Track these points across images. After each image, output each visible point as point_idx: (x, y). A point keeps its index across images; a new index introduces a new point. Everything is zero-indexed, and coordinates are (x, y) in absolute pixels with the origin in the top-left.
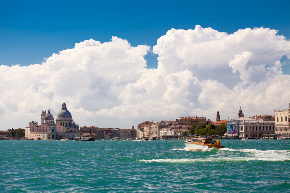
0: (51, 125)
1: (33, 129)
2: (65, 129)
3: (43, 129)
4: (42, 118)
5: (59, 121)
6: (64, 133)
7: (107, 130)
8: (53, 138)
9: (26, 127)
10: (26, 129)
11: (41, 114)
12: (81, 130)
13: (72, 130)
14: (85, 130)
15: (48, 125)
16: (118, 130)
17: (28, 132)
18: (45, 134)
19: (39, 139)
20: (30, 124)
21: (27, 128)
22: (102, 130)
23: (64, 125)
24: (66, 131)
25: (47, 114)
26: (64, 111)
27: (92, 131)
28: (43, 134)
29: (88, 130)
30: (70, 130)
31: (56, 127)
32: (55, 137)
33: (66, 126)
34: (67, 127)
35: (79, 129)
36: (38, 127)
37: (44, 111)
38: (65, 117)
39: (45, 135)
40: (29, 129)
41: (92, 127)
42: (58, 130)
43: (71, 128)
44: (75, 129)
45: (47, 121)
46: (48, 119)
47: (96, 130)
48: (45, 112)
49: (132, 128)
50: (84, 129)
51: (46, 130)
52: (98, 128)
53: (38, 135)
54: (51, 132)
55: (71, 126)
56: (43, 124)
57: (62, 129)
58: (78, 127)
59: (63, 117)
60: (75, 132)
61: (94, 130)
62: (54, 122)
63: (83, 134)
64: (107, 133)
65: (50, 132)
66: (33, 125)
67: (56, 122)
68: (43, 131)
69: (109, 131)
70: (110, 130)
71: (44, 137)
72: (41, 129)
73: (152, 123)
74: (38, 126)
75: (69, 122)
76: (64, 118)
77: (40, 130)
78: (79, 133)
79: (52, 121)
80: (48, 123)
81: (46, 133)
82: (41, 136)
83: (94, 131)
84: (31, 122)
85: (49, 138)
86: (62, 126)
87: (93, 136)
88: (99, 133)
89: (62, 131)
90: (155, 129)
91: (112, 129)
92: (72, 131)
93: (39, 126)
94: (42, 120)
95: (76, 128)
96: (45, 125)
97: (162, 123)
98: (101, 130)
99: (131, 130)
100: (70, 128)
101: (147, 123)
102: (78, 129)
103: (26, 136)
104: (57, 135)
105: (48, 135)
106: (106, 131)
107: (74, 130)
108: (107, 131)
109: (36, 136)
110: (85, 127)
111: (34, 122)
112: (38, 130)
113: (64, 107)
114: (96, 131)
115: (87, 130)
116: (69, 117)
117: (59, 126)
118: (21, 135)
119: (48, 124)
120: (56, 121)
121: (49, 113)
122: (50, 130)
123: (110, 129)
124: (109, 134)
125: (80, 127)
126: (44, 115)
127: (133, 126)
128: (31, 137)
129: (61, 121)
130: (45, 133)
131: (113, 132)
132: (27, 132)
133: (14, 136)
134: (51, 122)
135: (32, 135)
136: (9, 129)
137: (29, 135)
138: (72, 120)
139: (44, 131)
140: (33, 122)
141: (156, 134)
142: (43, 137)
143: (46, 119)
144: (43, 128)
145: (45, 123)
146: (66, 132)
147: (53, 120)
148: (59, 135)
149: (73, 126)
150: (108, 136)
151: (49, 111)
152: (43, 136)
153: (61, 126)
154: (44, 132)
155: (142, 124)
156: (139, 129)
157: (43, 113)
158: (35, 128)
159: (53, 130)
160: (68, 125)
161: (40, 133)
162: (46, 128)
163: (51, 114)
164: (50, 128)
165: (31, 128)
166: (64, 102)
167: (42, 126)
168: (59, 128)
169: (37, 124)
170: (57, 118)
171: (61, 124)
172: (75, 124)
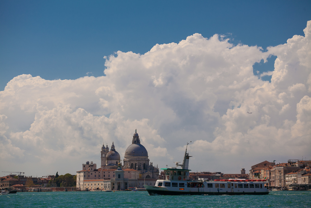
0: (116, 168)
1: (89, 174)
2: (137, 174)
3: (104, 174)
4: (102, 157)
5: (129, 161)
6: (136, 180)
7: (202, 175)
8: (119, 188)
9: (77, 172)
10: (78, 174)
11: (101, 150)
12: (162, 175)
13: (148, 175)
15: (111, 168)
16: (220, 175)
17: (81, 180)
19: (98, 189)
20: (84, 166)
21: (79, 172)
24: (140, 177)
25: (110, 150)
26: (135, 145)
28: (104, 182)
30: (146, 175)
31: (124, 172)
32: (122, 186)
33: (139, 169)
34: (140, 171)
35: (160, 174)
36: (96, 172)
37: (105, 147)
38: (137, 156)
39: (107, 183)
40: (82, 174)
42: (126, 175)
43: (147, 173)
44: (153, 174)
45: (110, 162)
46: (111, 159)
48: (108, 148)
49: (242, 173)
51: (109, 176)
53: (97, 184)
54: (116, 179)
55: (146, 169)
56: (103, 166)
57: (133, 174)
58: (158, 171)
59: (134, 155)
60: (153, 178)
62: (120, 164)
65: (114, 179)
66: (88, 169)
67: (124, 163)
68: (104, 178)
71: (105, 187)
72: (101, 174)
73: (273, 164)
74: (96, 170)
75: (144, 164)
76: (136, 157)
77: (99, 176)
79: (118, 161)
80: (111, 165)
81: (108, 180)
82: (100, 185)
84: (85, 163)
85: (113, 188)
86: (134, 170)
89: (133, 178)
90: (278, 174)
91: (210, 173)
92: (148, 176)
93: (97, 170)
94: (102, 160)
95: (155, 172)
96: (107, 169)
97: (289, 165)
98: (193, 175)
99: (239, 175)
100: (146, 172)
101: (265, 165)
102: (158, 175)
103: (78, 186)
104: (126, 184)
105: (111, 183)
107: (151, 175)
109: (93, 185)
111: (90, 163)
112: (95, 176)
113: (136, 140)
116: (144, 156)
117: (128, 170)
118: (70, 185)
120: (124, 161)
121: (113, 149)
122: (114, 176)
123: (207, 173)
125: (160, 171)
126: (105, 153)
127: (243, 170)
128: (85, 186)
129: (132, 162)
130: (106, 180)
132: (79, 179)
133: (59, 185)
134: (116, 164)
135: (87, 184)
136: (51, 175)
137: (82, 183)
138: (148, 160)
139: (106, 177)
140: (88, 163)
141: (280, 181)
142: (103, 187)
143: (109, 158)
144: (104, 173)
145: (106, 165)
146: (139, 180)
147: (119, 159)
148: (129, 183)
149: (150, 169)
151: (113, 146)
152: (103, 185)
153: (132, 169)
154: (105, 179)
155: (257, 166)
156: (252, 173)
157: (104, 149)
158: (91, 172)
159: (119, 176)
160: (143, 168)
161: (99, 180)
162: (109, 172)
163: (116, 150)
164: (114, 172)
165: (85, 173)
166: (136, 132)
167: (101, 170)
168: (129, 172)
169: (94, 166)
170: (125, 157)
171: (132, 166)
172: (154, 166)
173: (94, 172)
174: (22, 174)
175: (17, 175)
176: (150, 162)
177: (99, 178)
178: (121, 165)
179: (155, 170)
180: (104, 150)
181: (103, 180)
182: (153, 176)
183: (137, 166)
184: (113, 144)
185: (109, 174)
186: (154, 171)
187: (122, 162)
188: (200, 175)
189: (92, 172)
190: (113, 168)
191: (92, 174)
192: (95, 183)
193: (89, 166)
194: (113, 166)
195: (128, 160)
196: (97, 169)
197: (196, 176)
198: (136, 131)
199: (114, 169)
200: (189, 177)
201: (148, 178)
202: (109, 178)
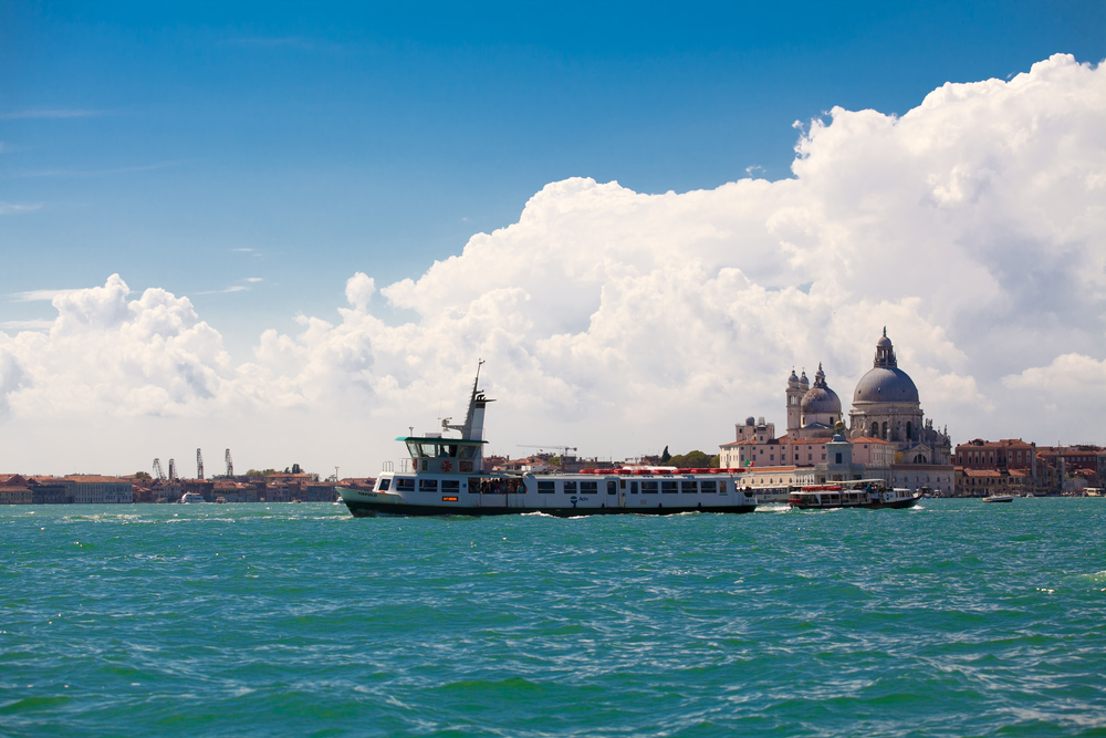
0: (831, 436)
1: (754, 452)
2: (890, 452)
3: (796, 452)
4: (789, 405)
5: (865, 416)
6: (885, 469)
7: (1073, 453)
9: (721, 447)
10: (723, 454)
11: (788, 386)
12: (961, 454)
13: (920, 456)
14: (978, 454)
15: (815, 436)
18: (804, 473)
20: (740, 430)
21: (728, 447)
22: (1053, 456)
23: (884, 433)
24: (897, 459)
25: (811, 386)
26: (884, 372)
27: (1010, 460)
28: (797, 473)
29: (991, 454)
30: (913, 454)
31: (851, 445)
33: (895, 438)
34: (897, 443)
35: (953, 452)
36: (775, 446)
37: (799, 376)
38: (888, 400)
39: (806, 477)
40: (735, 452)
41: (1010, 442)
42: (858, 455)
43: (917, 448)
44: (933, 452)
45: (813, 417)
46: (816, 411)
47: (1028, 453)
48: (805, 380)
50: (973, 451)
51: (810, 457)
52: (1033, 444)
53: (777, 478)
54: (828, 466)
55: (916, 439)
56: (794, 429)
57: (876, 451)
58: (947, 442)
59: (880, 400)
60: (935, 464)
61: (1019, 453)
62: (840, 424)
63: (968, 471)
64: (1077, 467)
65: (825, 465)
66: (752, 437)
67: (852, 420)
68: (797, 462)
69: (1085, 459)
70: (1087, 456)
72: (788, 452)
74: (773, 442)
75: (909, 423)
76: (885, 405)
77: (783, 457)
78: (951, 469)
79: (835, 416)
80: (816, 427)
81: (808, 469)
82: (786, 481)
83: (1019, 460)
84: (744, 423)
86: (879, 440)
87: (1012, 480)
88: (1040, 466)
89: (877, 463)
91: (1097, 449)
92: (920, 458)
93: (776, 442)
94: (790, 413)
95: (940, 446)
96: (805, 437)
98: (1049, 453)
100: (914, 445)
102: (949, 453)
105: (817, 476)
106: (1069, 457)
107: (928, 456)
108: (1073, 459)
109: (765, 483)
110: (979, 442)
111: (756, 423)
112: (772, 457)
113: (886, 356)
114: (1028, 460)
115: (987, 453)
116: (907, 400)
117: (862, 439)
119: (817, 431)
120: (853, 417)
121: (821, 382)
122: (824, 457)
123: (1086, 448)
124: (1086, 472)
125: (954, 445)
126: (799, 394)
129: (874, 419)
130: (803, 469)
131: (1102, 463)
134: (829, 423)
136: (650, 454)
138: (920, 414)
139: (800, 462)
140: (750, 422)
143: (810, 408)
144: (797, 448)
145: (803, 426)
146: (893, 467)
147: (840, 413)
148: (867, 476)
149: (927, 439)
150: (1078, 481)
151: (821, 375)
152: (794, 483)
153: (875, 439)
154: (798, 466)
157: (795, 384)
158: (759, 448)
159: (839, 458)
160: (905, 435)
161: (782, 469)
162: (810, 448)
163: (829, 386)
164: (823, 447)
165: (742, 448)
166: (885, 336)
167: (789, 441)
168: (866, 447)
169: (768, 431)
170: (854, 405)
171: (874, 431)
172: (935, 428)
173: (769, 446)
174: (571, 453)
175: (558, 455)
176: (924, 417)
177: (783, 462)
178: (844, 427)
179: (939, 441)
180: (797, 385)
181: (792, 469)
182: (933, 456)
183: (888, 431)
184: (820, 368)
185: (810, 451)
186: (936, 443)
187: (846, 419)
188: (1067, 453)
189: (762, 447)
190: (822, 436)
191: (762, 452)
192: (771, 476)
193: (755, 431)
194: (821, 431)
195: (863, 413)
196: (776, 438)
197: (1055, 457)
198: (885, 331)
199: (824, 439)
200: (1037, 460)
201: (920, 462)
202: (810, 462)
